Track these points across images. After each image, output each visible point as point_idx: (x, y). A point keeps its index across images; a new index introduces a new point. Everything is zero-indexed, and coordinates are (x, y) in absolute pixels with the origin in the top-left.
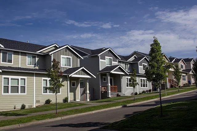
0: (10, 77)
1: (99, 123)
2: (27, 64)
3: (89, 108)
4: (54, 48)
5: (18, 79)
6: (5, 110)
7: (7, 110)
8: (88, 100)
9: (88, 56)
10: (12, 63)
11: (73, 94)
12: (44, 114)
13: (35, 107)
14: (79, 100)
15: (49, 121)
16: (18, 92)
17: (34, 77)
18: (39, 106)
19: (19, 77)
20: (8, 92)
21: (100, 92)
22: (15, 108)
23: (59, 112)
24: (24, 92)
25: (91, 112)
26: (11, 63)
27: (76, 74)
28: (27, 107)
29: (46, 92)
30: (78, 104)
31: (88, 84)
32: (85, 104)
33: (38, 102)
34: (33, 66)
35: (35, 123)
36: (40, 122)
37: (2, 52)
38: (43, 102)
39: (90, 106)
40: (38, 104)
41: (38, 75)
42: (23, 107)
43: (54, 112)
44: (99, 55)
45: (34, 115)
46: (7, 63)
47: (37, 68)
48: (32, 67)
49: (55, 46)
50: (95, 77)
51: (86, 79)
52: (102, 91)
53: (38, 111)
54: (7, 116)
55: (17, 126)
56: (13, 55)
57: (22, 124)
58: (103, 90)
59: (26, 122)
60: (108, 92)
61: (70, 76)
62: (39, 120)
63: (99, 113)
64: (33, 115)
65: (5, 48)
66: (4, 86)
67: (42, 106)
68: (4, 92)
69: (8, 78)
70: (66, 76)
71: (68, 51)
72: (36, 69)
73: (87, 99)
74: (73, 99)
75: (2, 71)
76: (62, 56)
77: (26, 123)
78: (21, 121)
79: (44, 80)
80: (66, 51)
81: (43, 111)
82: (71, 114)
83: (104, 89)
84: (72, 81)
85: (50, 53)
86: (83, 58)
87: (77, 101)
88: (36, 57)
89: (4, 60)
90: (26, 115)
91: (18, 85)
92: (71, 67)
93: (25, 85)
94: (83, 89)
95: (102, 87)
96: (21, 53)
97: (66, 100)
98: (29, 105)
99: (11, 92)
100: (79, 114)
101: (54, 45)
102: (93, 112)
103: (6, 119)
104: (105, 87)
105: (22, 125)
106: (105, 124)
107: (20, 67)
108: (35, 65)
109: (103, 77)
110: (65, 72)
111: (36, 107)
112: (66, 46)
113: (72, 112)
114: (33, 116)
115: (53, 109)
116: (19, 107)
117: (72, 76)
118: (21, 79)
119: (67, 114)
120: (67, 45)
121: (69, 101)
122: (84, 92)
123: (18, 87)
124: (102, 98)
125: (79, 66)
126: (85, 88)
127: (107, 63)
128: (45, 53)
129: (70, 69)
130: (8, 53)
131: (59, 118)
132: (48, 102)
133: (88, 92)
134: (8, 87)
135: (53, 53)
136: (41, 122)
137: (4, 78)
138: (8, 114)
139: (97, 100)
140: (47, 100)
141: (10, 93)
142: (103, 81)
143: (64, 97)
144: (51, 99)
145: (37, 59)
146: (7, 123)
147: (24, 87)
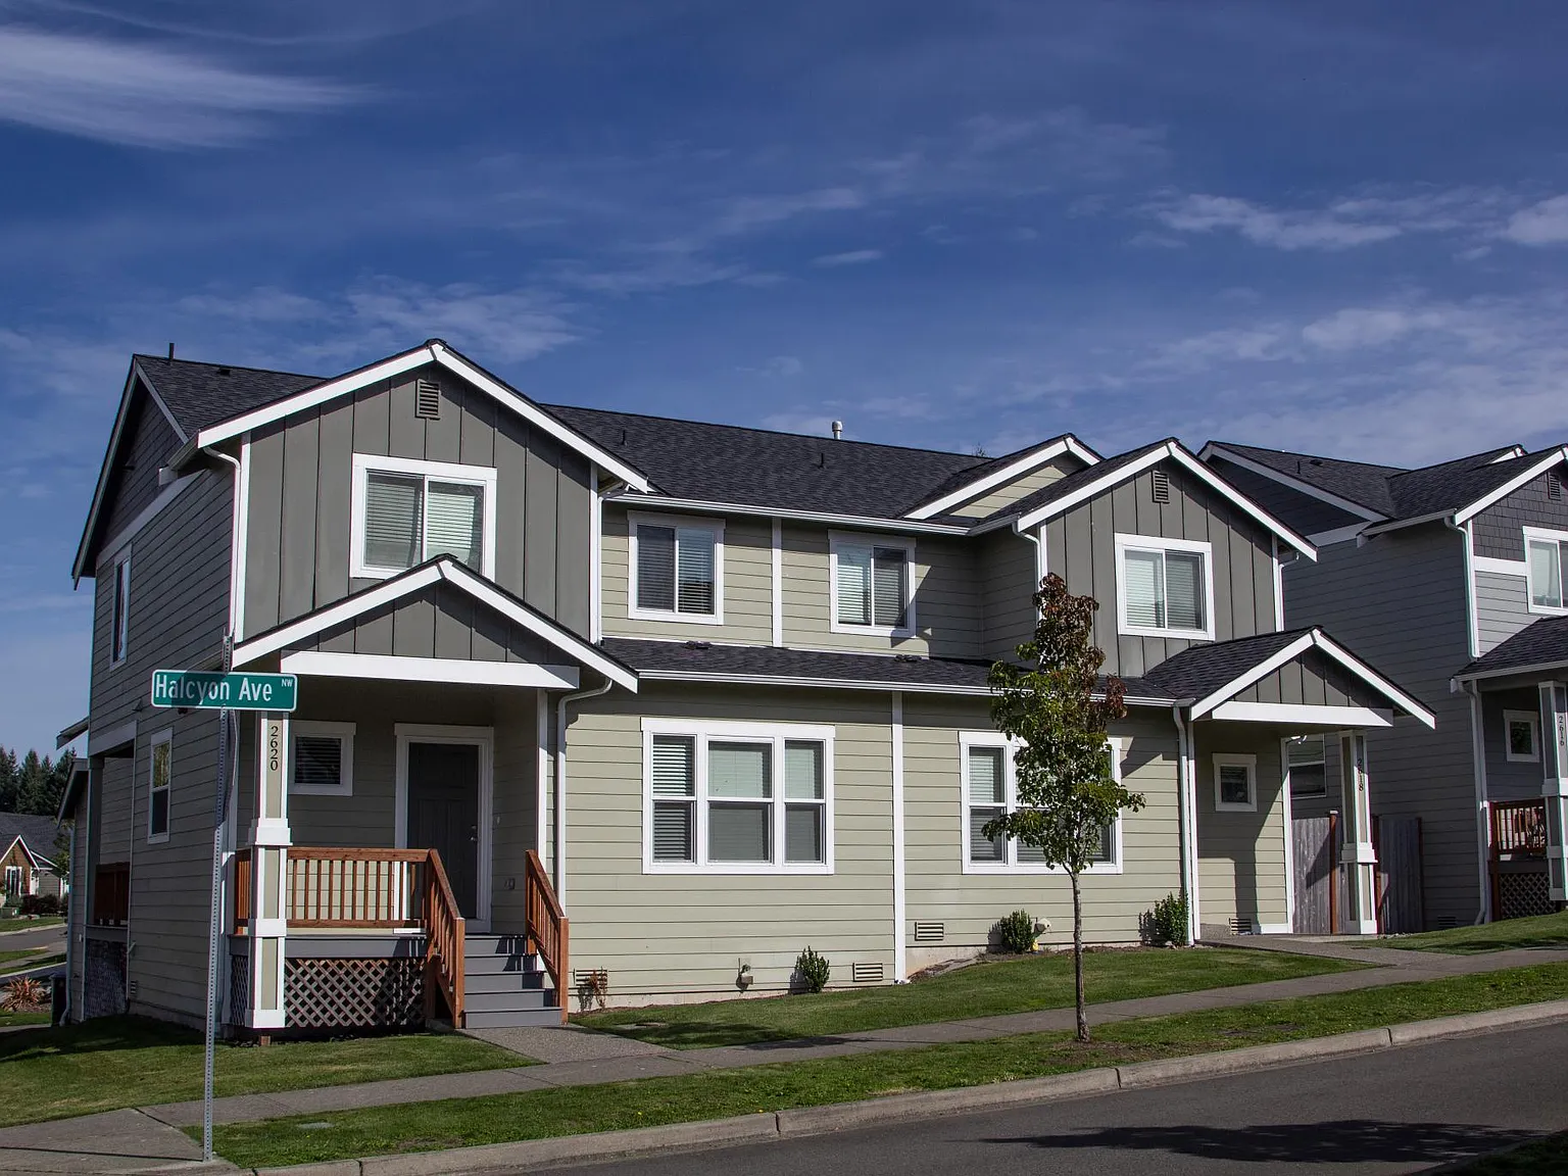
0: (704, 729)
1: (1432, 1130)
2: (835, 617)
3: (1371, 995)
4: (1054, 475)
5: (766, 749)
6: (669, 1000)
7: (683, 1000)
8: (1369, 926)
9: (1360, 527)
10: (719, 617)
11: (1226, 867)
12: (973, 1035)
13: (901, 974)
14: (1288, 928)
15: (1018, 1096)
16: (766, 854)
17: (898, 728)
18: (939, 968)
19: (775, 732)
20: (688, 853)
21: (1483, 859)
22: (742, 984)
23: (1102, 1028)
24: (818, 854)
25: (1379, 1037)
26: (710, 610)
27: (1253, 693)
28: (839, 977)
29: (999, 855)
30: (1270, 964)
31: (1360, 781)
32: (1331, 965)
33: (926, 933)
34: (888, 631)
35: (902, 1109)
36: (943, 1101)
37: (633, 527)
38: (967, 939)
39: (1378, 978)
40: (929, 958)
41: (923, 710)
42: (810, 975)
43: (1062, 1020)
44: (1459, 518)
45: (897, 1047)
46: (676, 616)
47: (917, 647)
48: (876, 639)
49: (1068, 456)
50: (1429, 720)
51: (1346, 741)
52: (1496, 849)
53: (931, 1015)
54: (686, 1042)
55: (758, 1125)
56: (720, 548)
57: (801, 1110)
58: (1511, 838)
59: (833, 1098)
60: (1551, 853)
61: (1197, 712)
62: (931, 1085)
63: (1450, 1042)
64: (886, 1046)
65: (661, 492)
66: (659, 805)
67: (965, 972)
68: (660, 854)
69: (688, 742)
70: (1170, 710)
71: (1174, 492)
72: (907, 659)
73: (1354, 915)
74: (1225, 913)
75: (641, 683)
76: (1124, 541)
77: (832, 1108)
78: (790, 1089)
79: (975, 751)
80: (1160, 496)
81: (972, 1013)
82: (1209, 1048)
83: (1520, 824)
84: (1220, 761)
85: (1024, 523)
86: (1312, 554)
87: (1266, 929)
88: (911, 553)
89: (654, 593)
90: (832, 1041)
91: (768, 791)
92: (1209, 635)
93: (819, 793)
94: (1319, 827)
95: (1495, 807)
96: (788, 525)
97: (1165, 924)
98: (858, 958)
99: (715, 854)
100: (1274, 1052)
101: (1058, 449)
102: (1404, 1034)
103: (680, 1070)
104: (1525, 804)
105: (794, 1123)
106: (1497, 1139)
107: (778, 643)
108: (901, 623)
109: (1510, 716)
110: (1158, 679)
111: (919, 977)
112: (1160, 454)
113: (1209, 1030)
114: (886, 1053)
115: (1054, 1002)
116: (774, 974)
117: (1216, 715)
118: (791, 744)
119: (1166, 1048)
120: (1165, 442)
121: (1194, 933)
122: (1330, 858)
123: (765, 810)
124: (1497, 915)
125: (1280, 628)
126: (1340, 816)
127: (1543, 592)
128: (978, 521)
129: (1196, 649)
130: (682, 530)
131: (1099, 1080)
132: (1012, 936)
133: (1365, 852)
134: (687, 809)
135: (1048, 521)
136: (944, 1105)
137: (659, 739)
138: (688, 1028)
139: (1447, 923)
140: (1004, 923)
141: (703, 863)
142: (1511, 757)
143: (1149, 901)
144: (1038, 915)
145: (915, 573)
146: (688, 1099)
147: (817, 811)
